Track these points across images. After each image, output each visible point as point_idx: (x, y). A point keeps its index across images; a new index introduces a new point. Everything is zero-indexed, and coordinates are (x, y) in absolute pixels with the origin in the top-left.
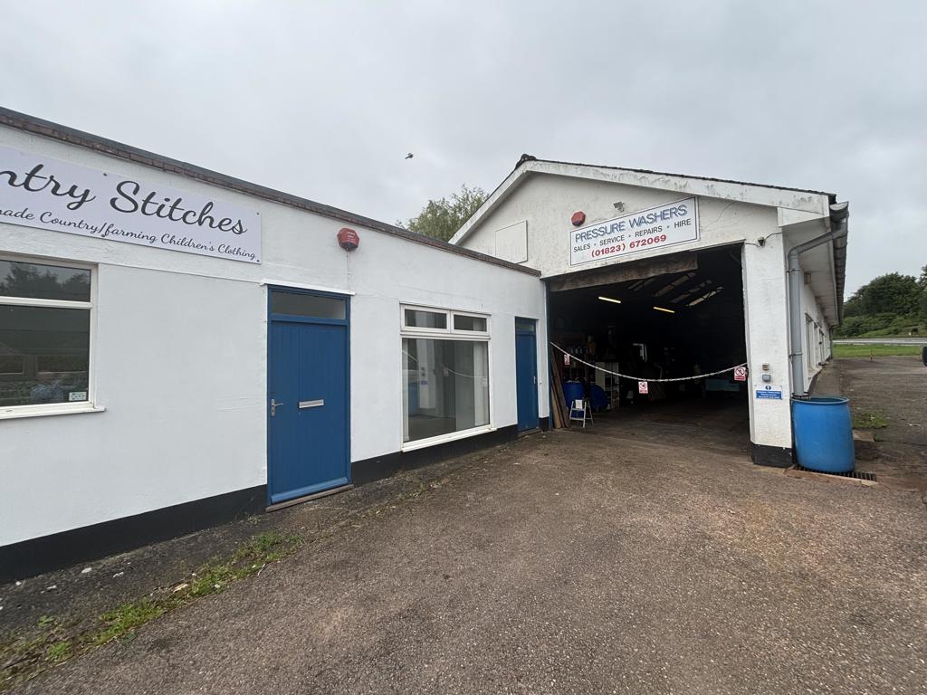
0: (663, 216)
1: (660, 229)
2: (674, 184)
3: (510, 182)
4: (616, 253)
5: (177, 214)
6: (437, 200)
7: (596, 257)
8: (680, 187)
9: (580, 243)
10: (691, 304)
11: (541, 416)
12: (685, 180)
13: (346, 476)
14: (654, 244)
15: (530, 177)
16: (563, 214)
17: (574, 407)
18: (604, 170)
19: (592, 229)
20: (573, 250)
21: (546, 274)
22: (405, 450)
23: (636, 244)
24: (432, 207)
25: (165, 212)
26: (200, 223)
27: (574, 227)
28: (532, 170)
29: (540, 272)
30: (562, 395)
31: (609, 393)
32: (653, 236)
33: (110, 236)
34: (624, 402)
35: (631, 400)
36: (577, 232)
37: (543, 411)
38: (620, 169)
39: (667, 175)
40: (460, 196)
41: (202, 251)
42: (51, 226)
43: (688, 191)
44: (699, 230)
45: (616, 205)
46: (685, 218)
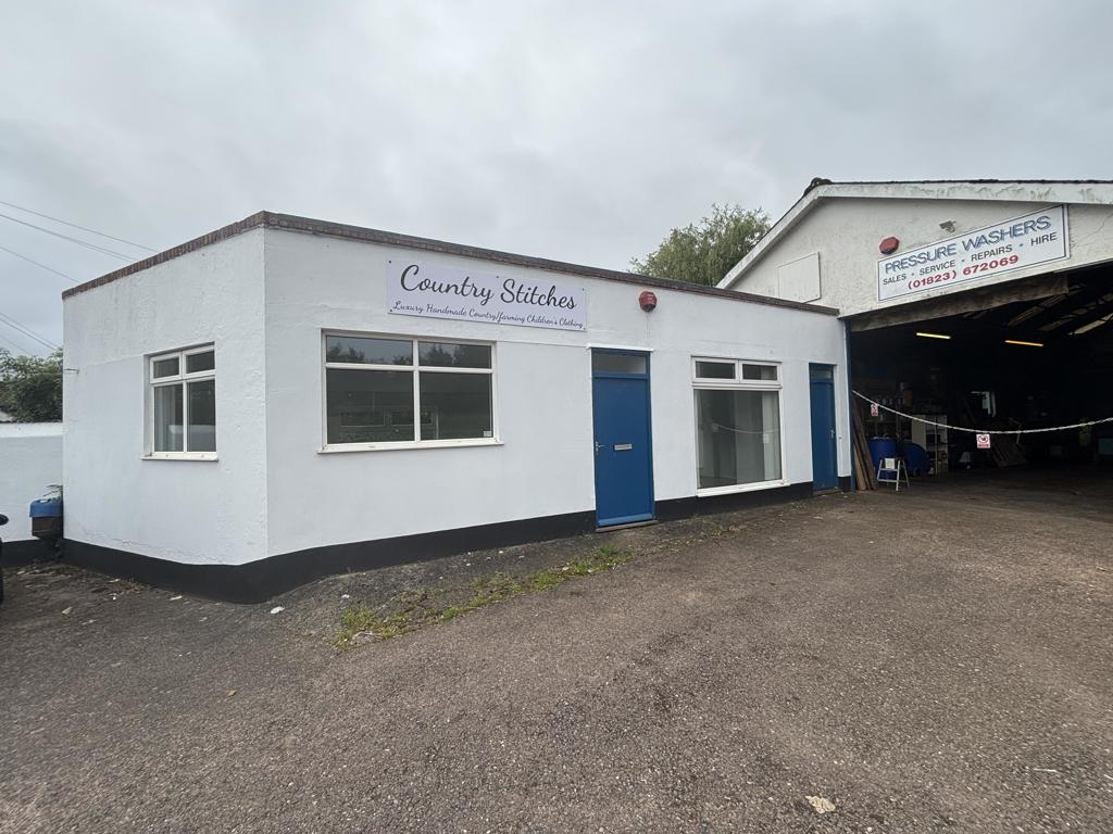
0: (1013, 232)
1: (1009, 248)
2: (1028, 194)
3: (797, 212)
4: (943, 282)
5: (535, 299)
6: (682, 228)
7: (914, 289)
8: (1040, 196)
9: (892, 274)
10: (1079, 332)
11: (841, 474)
12: (1047, 186)
13: (650, 512)
14: (1000, 268)
15: (823, 202)
16: (867, 241)
17: (884, 466)
18: (926, 186)
19: (908, 256)
20: (882, 282)
21: (846, 312)
22: (700, 495)
23: (972, 270)
24: (677, 237)
25: (528, 299)
26: (548, 303)
27: (883, 255)
28: (826, 195)
29: (838, 310)
30: (867, 451)
31: (932, 455)
32: (999, 258)
33: (502, 320)
34: (955, 465)
35: (968, 464)
36: (887, 262)
37: (844, 468)
38: (950, 182)
39: (1020, 182)
40: (711, 218)
41: (550, 326)
42: (474, 319)
43: (1051, 199)
44: (1070, 244)
45: (943, 226)
46: (1048, 232)
